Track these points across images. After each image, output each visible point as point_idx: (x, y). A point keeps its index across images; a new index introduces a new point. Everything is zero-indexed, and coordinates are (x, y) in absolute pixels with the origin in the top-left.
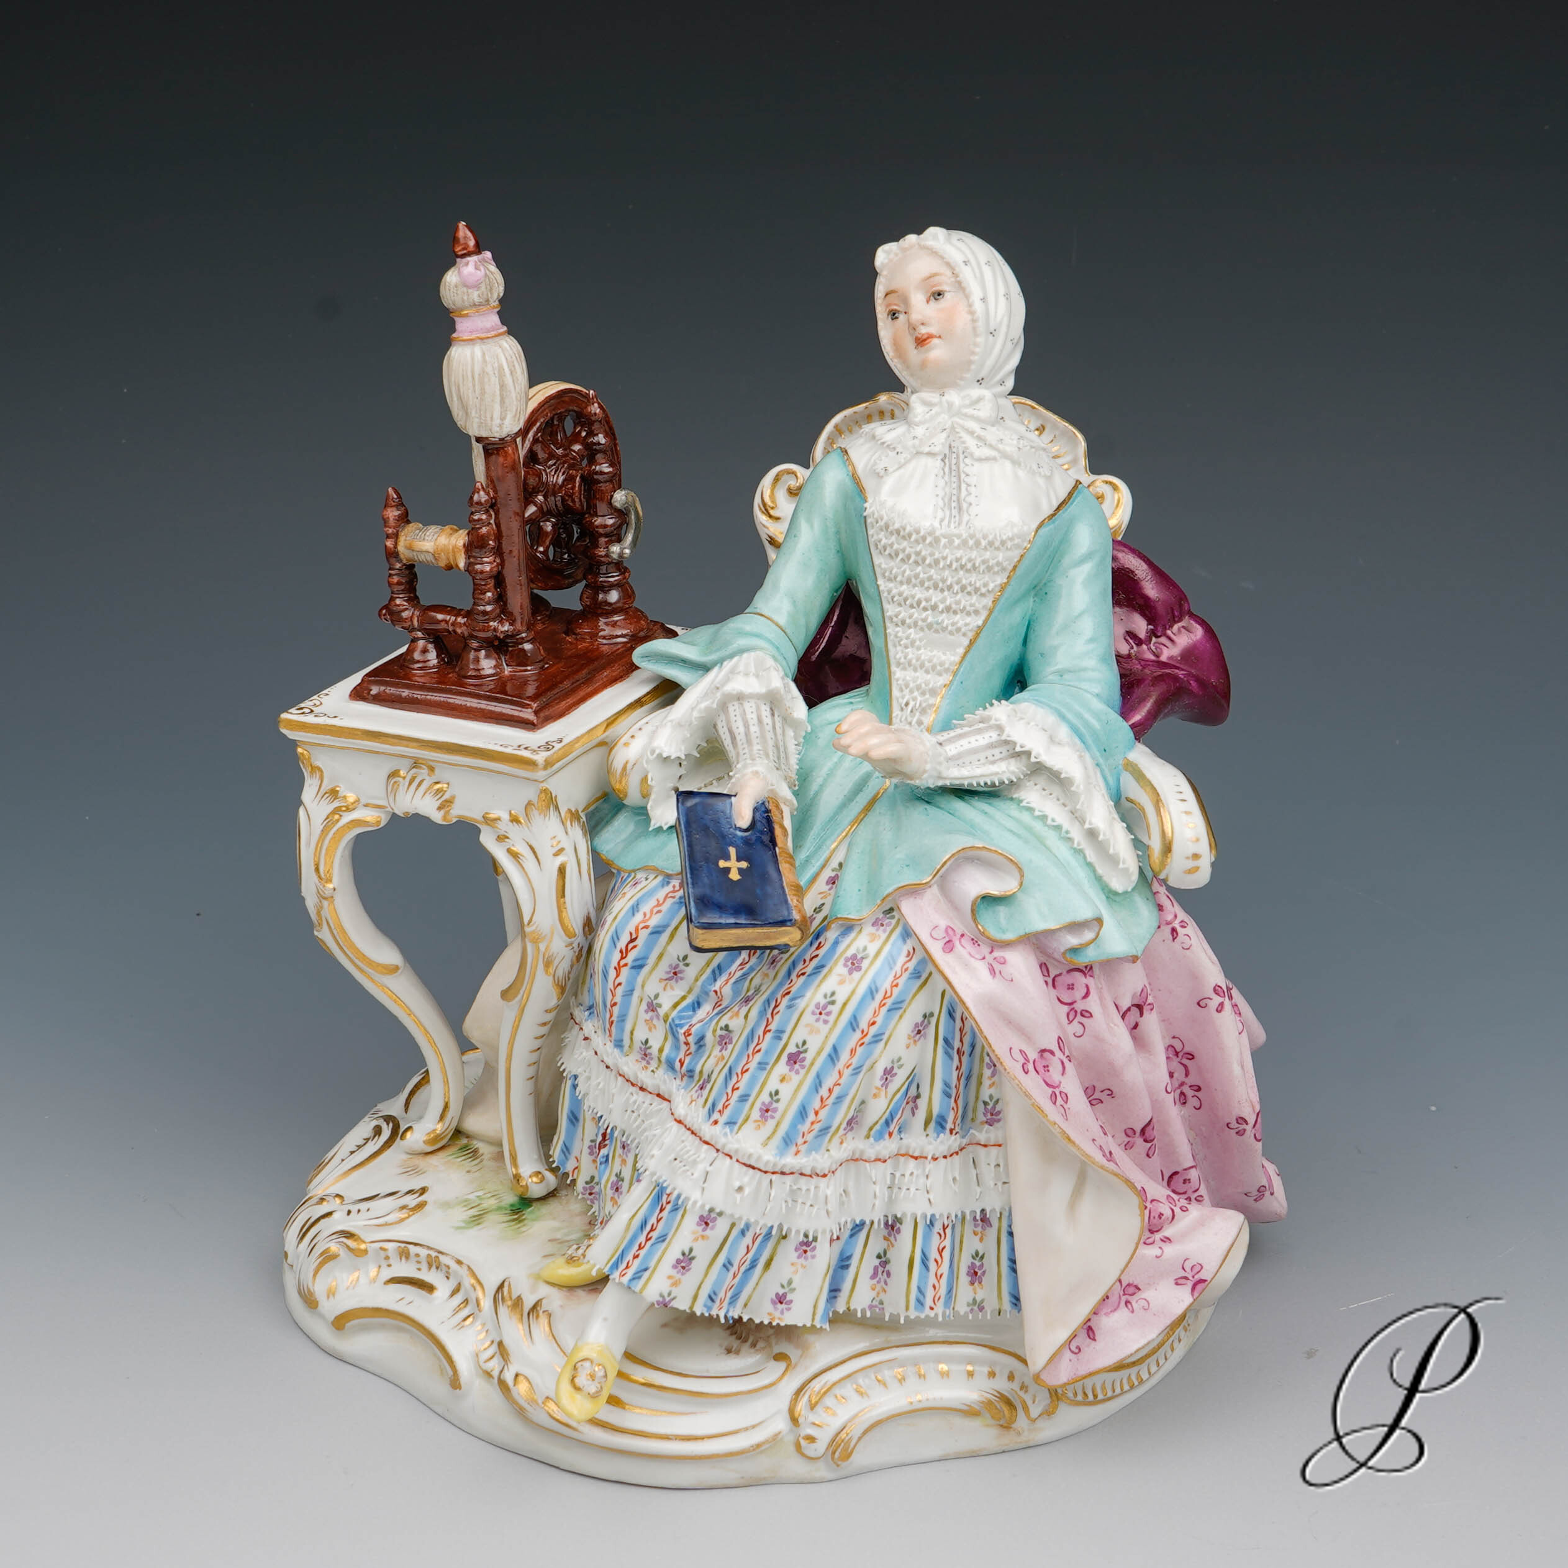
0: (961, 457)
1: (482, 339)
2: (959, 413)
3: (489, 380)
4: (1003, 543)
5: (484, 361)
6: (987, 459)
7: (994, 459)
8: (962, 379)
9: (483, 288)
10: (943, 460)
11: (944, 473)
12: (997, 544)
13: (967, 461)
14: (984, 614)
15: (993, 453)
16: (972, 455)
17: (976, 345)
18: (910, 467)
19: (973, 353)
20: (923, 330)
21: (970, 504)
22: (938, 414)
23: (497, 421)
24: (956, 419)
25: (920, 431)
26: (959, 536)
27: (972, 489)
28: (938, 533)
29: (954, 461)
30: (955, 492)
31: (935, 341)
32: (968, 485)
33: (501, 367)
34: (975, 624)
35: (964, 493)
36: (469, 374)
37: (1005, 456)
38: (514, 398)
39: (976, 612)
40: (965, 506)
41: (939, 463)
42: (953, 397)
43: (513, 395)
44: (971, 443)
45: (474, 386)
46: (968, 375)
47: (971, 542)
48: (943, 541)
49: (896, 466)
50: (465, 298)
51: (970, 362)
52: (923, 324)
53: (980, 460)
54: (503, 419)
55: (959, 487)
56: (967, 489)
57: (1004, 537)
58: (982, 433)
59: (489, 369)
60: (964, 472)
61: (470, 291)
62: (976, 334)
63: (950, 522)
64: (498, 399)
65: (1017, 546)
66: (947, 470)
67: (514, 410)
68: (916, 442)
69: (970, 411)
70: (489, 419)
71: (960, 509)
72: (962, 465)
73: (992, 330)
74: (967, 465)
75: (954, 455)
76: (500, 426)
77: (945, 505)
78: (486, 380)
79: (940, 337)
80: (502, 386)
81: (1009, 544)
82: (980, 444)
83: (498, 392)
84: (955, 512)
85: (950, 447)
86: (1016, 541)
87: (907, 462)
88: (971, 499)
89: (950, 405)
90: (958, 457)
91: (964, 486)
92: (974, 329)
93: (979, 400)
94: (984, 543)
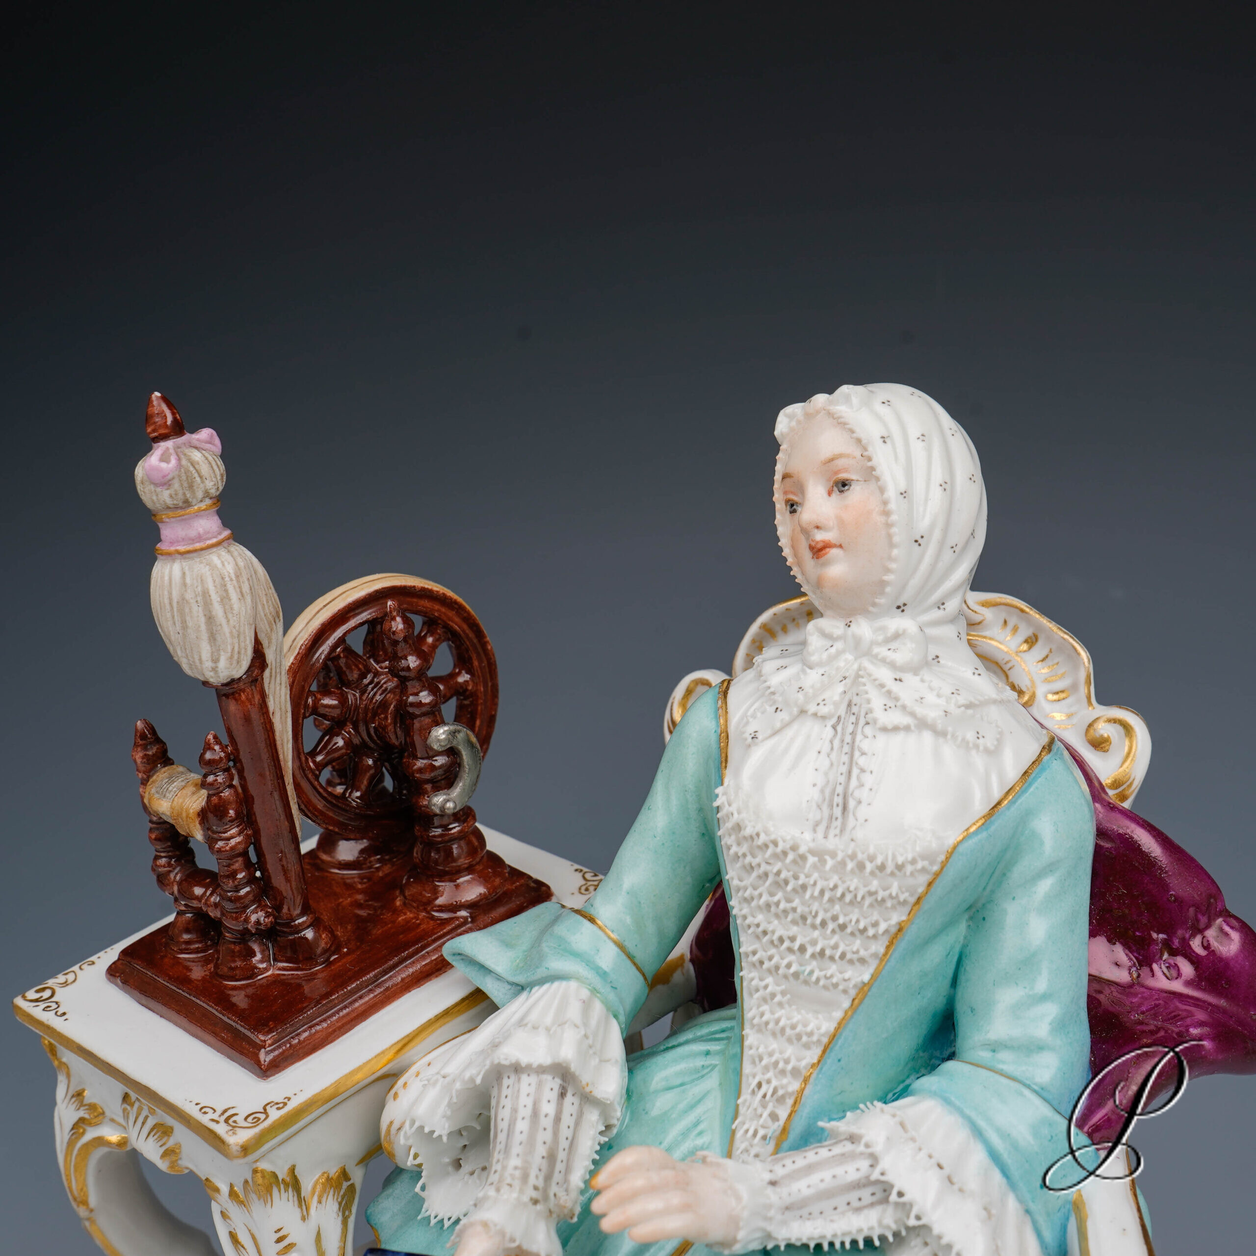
0: (862, 722)
1: (182, 554)
2: (868, 653)
3: (191, 612)
4: (900, 867)
5: (184, 584)
6: (896, 729)
7: (907, 728)
8: (874, 605)
9: (176, 485)
10: (834, 727)
11: (832, 749)
12: (890, 867)
13: (868, 730)
14: (873, 965)
15: (906, 720)
16: (875, 721)
17: (890, 559)
18: (789, 733)
19: (888, 571)
20: (820, 537)
21: (860, 802)
22: (839, 653)
23: (208, 664)
24: (866, 663)
25: (813, 678)
26: (833, 855)
27: (867, 779)
28: (803, 849)
29: (850, 728)
30: (842, 779)
31: (834, 552)
32: (863, 771)
33: (205, 594)
34: (859, 979)
35: (854, 782)
36: (167, 601)
37: (923, 724)
38: (228, 635)
39: (862, 961)
40: (852, 804)
41: (829, 732)
42: (863, 628)
43: (226, 629)
44: (877, 701)
45: (173, 617)
46: (882, 601)
47: (850, 865)
48: (811, 860)
49: (769, 732)
50: (154, 498)
51: (883, 584)
52: (818, 527)
53: (884, 729)
54: (216, 661)
55: (850, 773)
56: (858, 778)
57: (900, 860)
58: (895, 687)
59: (189, 596)
60: (860, 749)
61: (159, 489)
62: (892, 545)
63: (828, 828)
64: (205, 636)
65: (923, 870)
66: (837, 743)
67: (229, 649)
68: (800, 696)
69: (882, 651)
70: (197, 661)
71: (845, 808)
72: (859, 737)
73: (918, 538)
74: (866, 737)
75: (853, 719)
76: (214, 669)
77: (824, 800)
78: (187, 610)
79: (841, 546)
80: (210, 619)
81: (909, 869)
82: (890, 704)
83: (203, 627)
84: (838, 812)
85: (849, 705)
86: (920, 865)
87: (786, 726)
88: (863, 794)
89: (857, 641)
90: (856, 724)
91: (855, 771)
92: (890, 536)
93: (897, 636)
94: (869, 867)
